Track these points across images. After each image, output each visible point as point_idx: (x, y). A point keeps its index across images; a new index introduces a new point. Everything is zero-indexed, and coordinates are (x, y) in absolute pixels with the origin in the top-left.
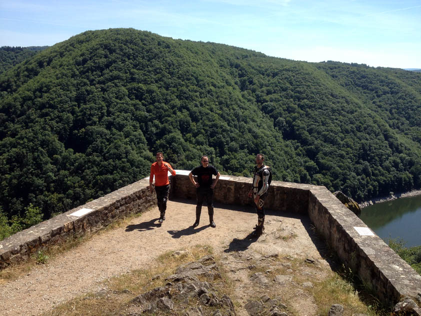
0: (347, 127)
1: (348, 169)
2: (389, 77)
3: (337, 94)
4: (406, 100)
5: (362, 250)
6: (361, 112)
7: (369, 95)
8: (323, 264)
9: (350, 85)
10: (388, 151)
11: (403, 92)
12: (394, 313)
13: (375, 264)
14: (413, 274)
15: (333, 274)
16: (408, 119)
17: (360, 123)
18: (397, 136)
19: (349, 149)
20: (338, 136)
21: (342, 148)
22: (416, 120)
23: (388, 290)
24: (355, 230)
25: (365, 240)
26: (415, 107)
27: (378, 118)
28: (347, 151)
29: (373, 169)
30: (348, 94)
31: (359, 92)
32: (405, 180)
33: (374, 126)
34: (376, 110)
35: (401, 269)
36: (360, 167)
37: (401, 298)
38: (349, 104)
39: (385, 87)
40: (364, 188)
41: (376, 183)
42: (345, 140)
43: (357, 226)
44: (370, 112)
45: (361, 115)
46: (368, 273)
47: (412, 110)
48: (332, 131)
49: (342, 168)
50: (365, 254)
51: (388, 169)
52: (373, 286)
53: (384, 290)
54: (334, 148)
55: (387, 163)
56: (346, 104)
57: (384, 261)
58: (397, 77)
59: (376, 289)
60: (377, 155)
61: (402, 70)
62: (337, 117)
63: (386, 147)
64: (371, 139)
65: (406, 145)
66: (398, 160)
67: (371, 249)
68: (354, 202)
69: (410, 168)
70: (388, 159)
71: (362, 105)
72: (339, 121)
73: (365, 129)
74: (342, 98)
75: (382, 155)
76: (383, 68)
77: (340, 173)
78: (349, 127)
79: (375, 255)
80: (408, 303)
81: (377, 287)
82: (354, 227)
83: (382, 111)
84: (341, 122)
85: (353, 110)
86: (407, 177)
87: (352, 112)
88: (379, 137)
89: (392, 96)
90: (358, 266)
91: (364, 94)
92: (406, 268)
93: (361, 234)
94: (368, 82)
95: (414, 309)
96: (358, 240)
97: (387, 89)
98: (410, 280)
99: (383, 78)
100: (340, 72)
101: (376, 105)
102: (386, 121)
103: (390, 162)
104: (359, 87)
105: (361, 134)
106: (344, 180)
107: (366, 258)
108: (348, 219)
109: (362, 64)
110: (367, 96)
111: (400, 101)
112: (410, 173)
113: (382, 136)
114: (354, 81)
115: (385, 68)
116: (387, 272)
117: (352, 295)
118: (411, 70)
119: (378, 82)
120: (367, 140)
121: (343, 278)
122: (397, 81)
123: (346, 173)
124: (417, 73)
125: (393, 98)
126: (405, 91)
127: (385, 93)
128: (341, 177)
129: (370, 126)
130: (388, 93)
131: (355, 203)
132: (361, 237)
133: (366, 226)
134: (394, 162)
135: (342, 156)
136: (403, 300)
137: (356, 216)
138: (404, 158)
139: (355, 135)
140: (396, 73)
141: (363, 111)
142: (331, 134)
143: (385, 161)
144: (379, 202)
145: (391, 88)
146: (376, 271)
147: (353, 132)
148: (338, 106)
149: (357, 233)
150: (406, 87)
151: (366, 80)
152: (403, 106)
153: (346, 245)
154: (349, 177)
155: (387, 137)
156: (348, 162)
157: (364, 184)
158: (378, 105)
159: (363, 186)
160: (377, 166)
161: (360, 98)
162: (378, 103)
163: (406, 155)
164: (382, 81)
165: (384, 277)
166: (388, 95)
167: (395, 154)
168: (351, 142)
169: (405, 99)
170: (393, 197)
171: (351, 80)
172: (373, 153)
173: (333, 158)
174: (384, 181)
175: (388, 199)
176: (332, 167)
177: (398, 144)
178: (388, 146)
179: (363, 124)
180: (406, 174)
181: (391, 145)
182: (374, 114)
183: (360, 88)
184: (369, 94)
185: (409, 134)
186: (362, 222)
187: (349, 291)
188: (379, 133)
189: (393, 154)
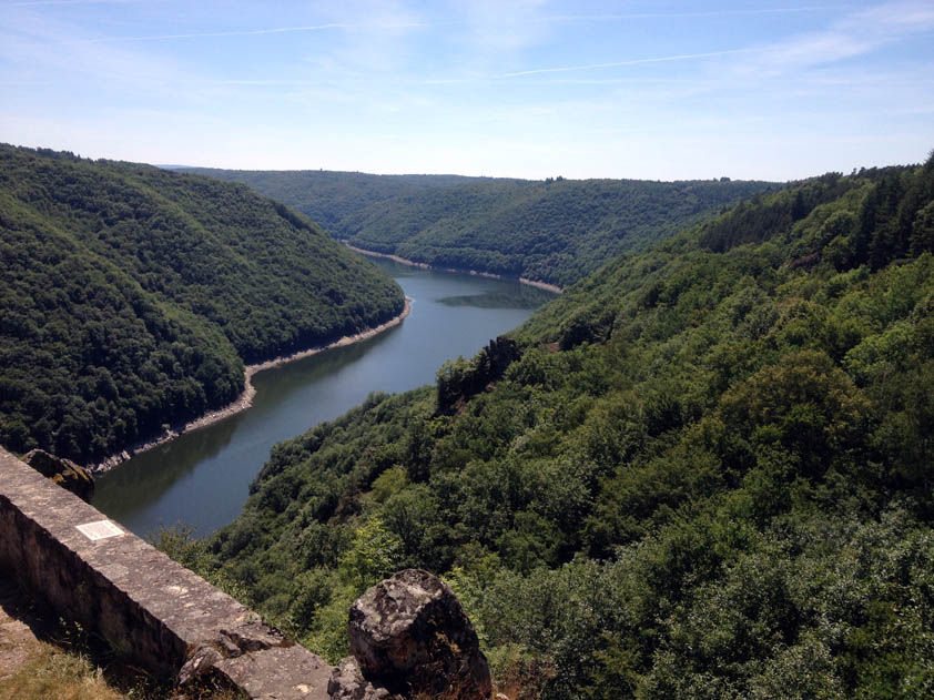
0: (47, 295)
1: (63, 390)
2: (128, 181)
3: (13, 218)
4: (170, 230)
5: (99, 574)
6: (76, 259)
7: (89, 221)
8: (14, 631)
9: (41, 198)
10: (146, 340)
11: (160, 215)
12: (179, 688)
13: (131, 596)
14: (209, 592)
15: (41, 647)
16: (178, 269)
17: (78, 283)
18: (161, 306)
19: (59, 344)
20: (30, 317)
21: (42, 345)
22: (194, 270)
23: (164, 644)
24: (80, 533)
25: (104, 548)
26: (189, 244)
27: (115, 271)
28: (54, 350)
29: (119, 381)
30: (41, 220)
31: (64, 213)
32: (189, 396)
33: (109, 290)
34: (110, 253)
35: (185, 590)
36: (91, 382)
37: (188, 651)
38: (44, 243)
39: (121, 204)
40: (105, 426)
41: (131, 412)
42: (47, 325)
43: (85, 522)
44: (96, 258)
45: (77, 265)
46: (119, 619)
47: (184, 251)
48: (12, 307)
49: (50, 391)
50: (107, 580)
51: (151, 378)
52: (133, 644)
53: (155, 645)
54: (23, 346)
55: (148, 365)
56: (37, 243)
57: (148, 584)
58: (144, 182)
59: (140, 649)
60: (125, 351)
61: (152, 166)
62: (21, 274)
63: (141, 331)
64: (107, 317)
65: (182, 323)
66: (171, 357)
67: (119, 566)
68: (74, 466)
69: (195, 370)
70: (148, 356)
71: (77, 244)
72: (27, 281)
73: (91, 296)
74: (27, 227)
75: (135, 350)
76: (111, 161)
77: (46, 402)
78: (52, 295)
79: (129, 576)
80: (204, 656)
81: (141, 645)
82: (78, 527)
83: (123, 254)
84: (32, 284)
85: (57, 256)
86: (193, 386)
87: (55, 261)
88: (122, 311)
89: (140, 223)
90: (96, 611)
91: (77, 220)
92: (194, 586)
93: (93, 539)
94: (83, 193)
95: (216, 665)
96: (88, 553)
97: (125, 207)
98: (203, 608)
99: (114, 184)
100: (12, 168)
101: (107, 242)
102: (134, 276)
103: (154, 363)
104: (64, 202)
105: (85, 307)
106: (59, 416)
107: (110, 588)
108: (60, 511)
109: (64, 152)
110: (85, 223)
111: (158, 232)
112: (197, 379)
113: (128, 310)
114: (49, 189)
115: (116, 162)
116: (156, 605)
117: (89, 681)
118: (170, 168)
119: (105, 192)
120: (98, 319)
121: (66, 649)
122: (146, 190)
123: (59, 399)
124: (184, 175)
125: (139, 226)
126: (164, 211)
127: (123, 216)
128: (51, 410)
129: (100, 289)
130: (130, 217)
131: (78, 469)
132: (95, 545)
133: (104, 516)
134: (162, 360)
135: (45, 363)
136: (194, 654)
137: (78, 500)
138: (182, 350)
139: (70, 311)
140: (141, 174)
141: (80, 256)
142: (12, 313)
143: (143, 361)
144: (143, 450)
145: (132, 205)
146: (133, 611)
147: (64, 304)
148: (19, 248)
149: (85, 538)
150: (166, 204)
151: (78, 188)
152: (165, 243)
153: (63, 573)
154: (67, 407)
155: (140, 310)
156: (60, 374)
157: (105, 418)
158: (111, 243)
159: (103, 422)
160: (126, 373)
161: (69, 227)
162: (112, 239)
163: (183, 345)
164: (113, 191)
165: (153, 619)
166: (129, 220)
167: (162, 344)
168: (61, 328)
169: (166, 229)
170: (171, 433)
171: (42, 186)
172: (117, 347)
173: (25, 369)
174: (148, 404)
175: (161, 441)
176: (24, 390)
177: (164, 322)
178: (146, 330)
179: (84, 287)
180: (190, 382)
181: (151, 326)
182: (105, 262)
183: (66, 206)
184: (88, 218)
185: (185, 299)
186: (94, 509)
187: (80, 674)
188: (121, 303)
189: (157, 344)
